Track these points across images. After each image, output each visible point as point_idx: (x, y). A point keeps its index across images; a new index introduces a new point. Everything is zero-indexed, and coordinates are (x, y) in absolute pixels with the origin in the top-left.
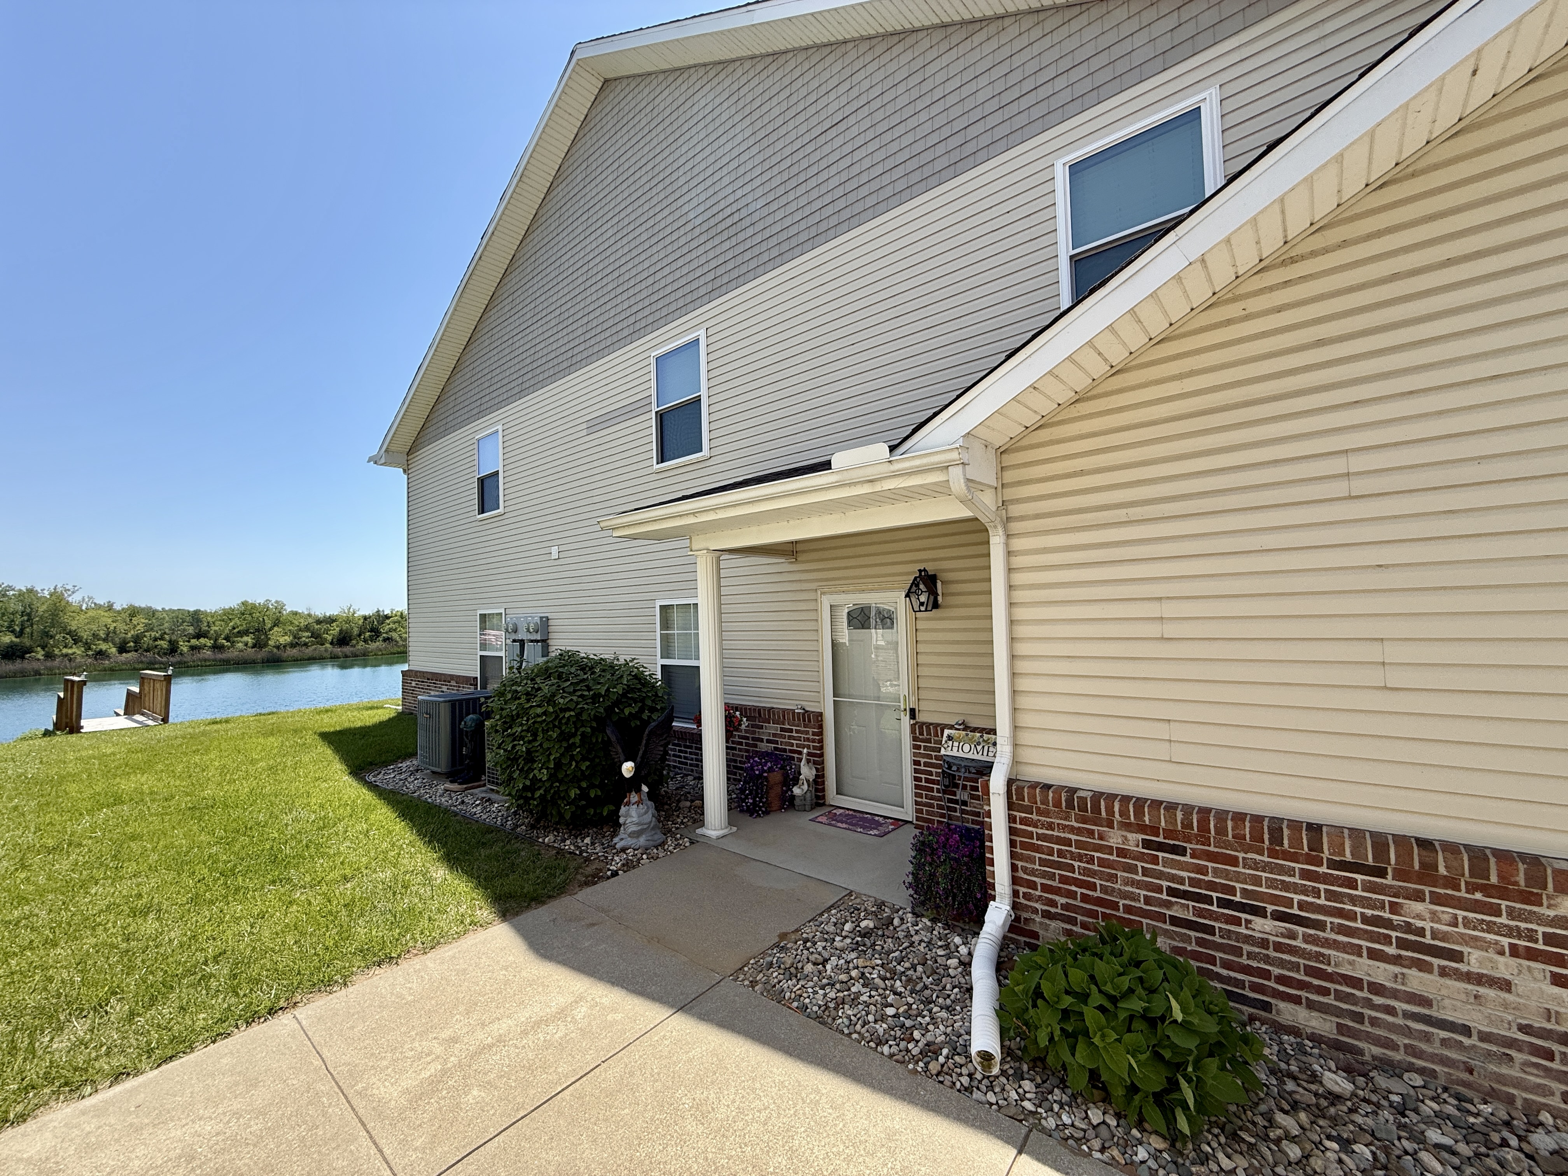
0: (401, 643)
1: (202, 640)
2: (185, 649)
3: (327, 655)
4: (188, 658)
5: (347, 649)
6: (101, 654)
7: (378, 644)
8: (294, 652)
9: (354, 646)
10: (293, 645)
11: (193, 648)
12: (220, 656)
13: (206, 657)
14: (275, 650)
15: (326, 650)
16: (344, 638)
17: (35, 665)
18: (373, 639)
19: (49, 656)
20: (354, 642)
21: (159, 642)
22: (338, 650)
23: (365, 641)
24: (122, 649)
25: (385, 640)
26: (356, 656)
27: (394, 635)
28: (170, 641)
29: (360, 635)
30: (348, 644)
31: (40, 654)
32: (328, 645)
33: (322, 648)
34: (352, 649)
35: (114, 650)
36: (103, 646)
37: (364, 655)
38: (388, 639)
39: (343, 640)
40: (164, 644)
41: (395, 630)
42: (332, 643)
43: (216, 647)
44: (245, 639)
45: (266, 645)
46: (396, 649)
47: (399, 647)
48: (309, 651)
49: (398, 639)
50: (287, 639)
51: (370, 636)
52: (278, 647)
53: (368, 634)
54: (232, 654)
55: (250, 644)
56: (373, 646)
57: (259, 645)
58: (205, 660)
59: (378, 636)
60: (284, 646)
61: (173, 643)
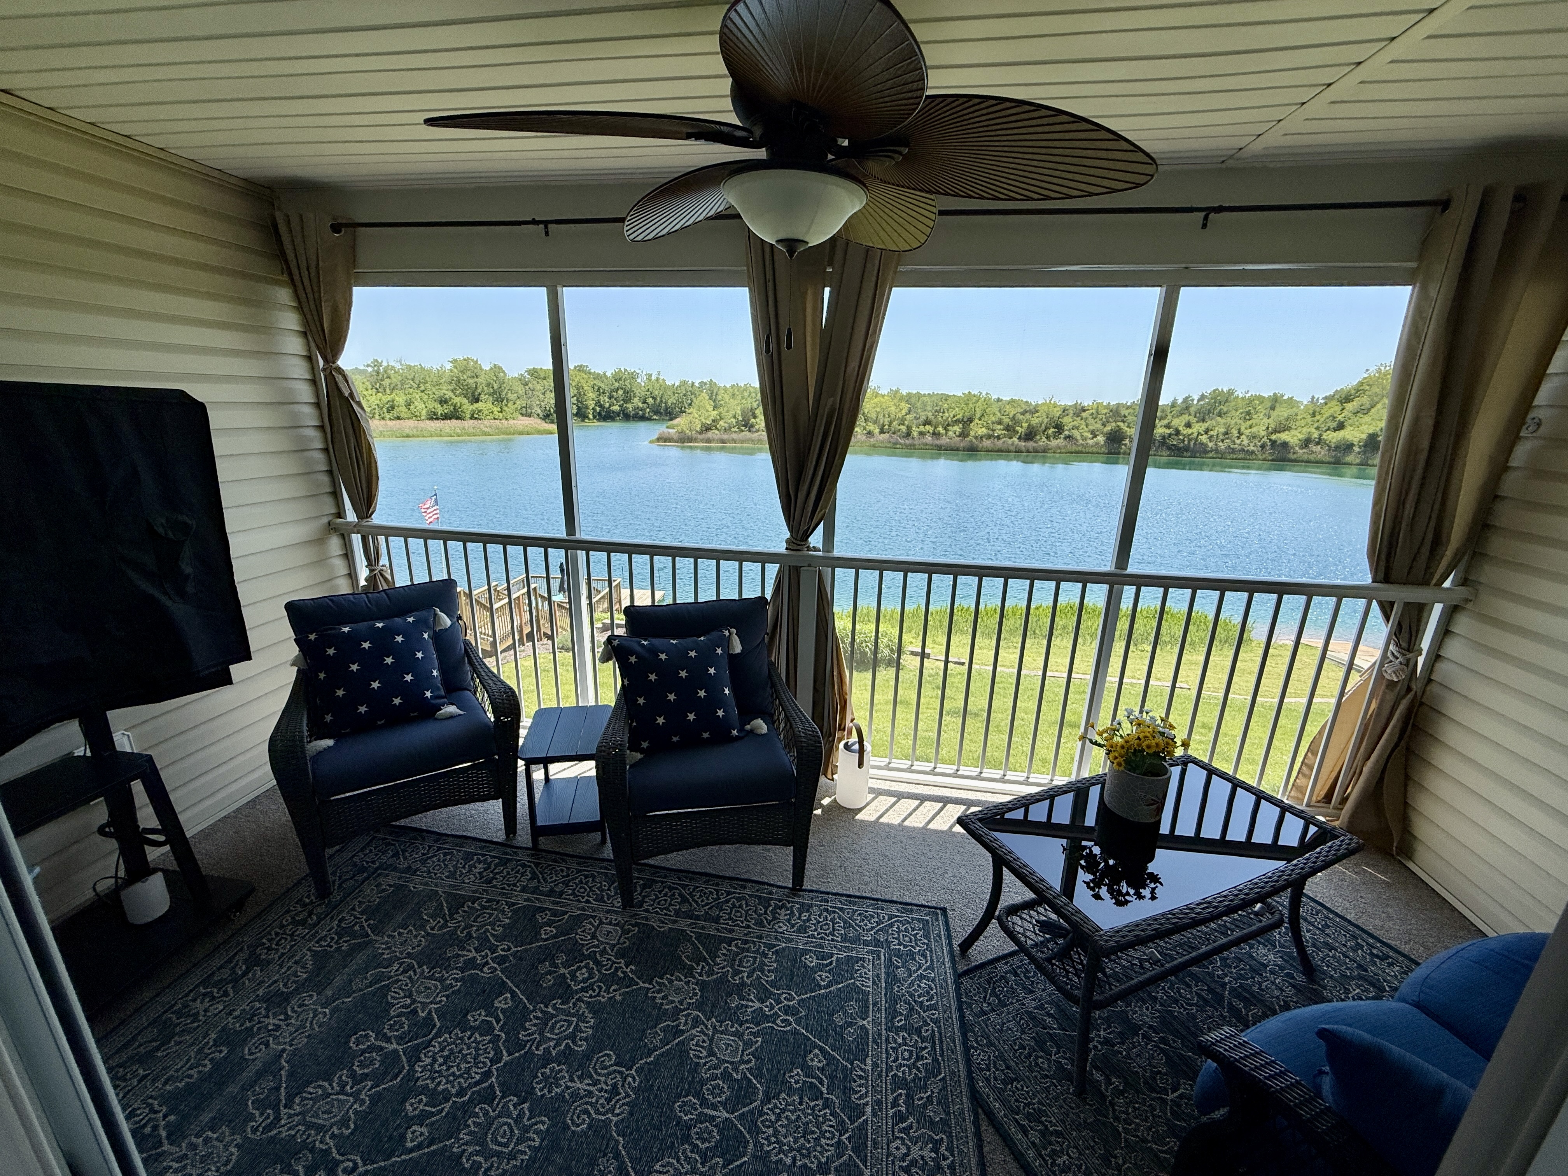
0: (1081, 442)
1: (927, 427)
2: (915, 434)
3: (1012, 448)
4: (916, 442)
5: (1031, 444)
7: (1060, 442)
8: (987, 443)
9: (1036, 442)
10: (989, 437)
11: (921, 434)
12: (938, 442)
13: (928, 442)
14: (974, 440)
15: (1013, 444)
16: (1031, 432)
18: (1055, 436)
20: (1038, 437)
21: (902, 427)
22: (1023, 445)
23: (1048, 438)
24: (882, 431)
25: (1066, 438)
26: (1037, 452)
27: (1076, 433)
29: (1044, 431)
30: (1032, 440)
32: (1016, 439)
33: (1010, 441)
34: (1035, 445)
37: (1044, 451)
38: (1069, 436)
39: (1030, 435)
40: (904, 429)
41: (1077, 428)
42: (1020, 438)
43: (935, 434)
44: (956, 428)
45: (968, 435)
46: (1074, 448)
47: (1078, 446)
48: (1000, 445)
49: (1079, 438)
50: (983, 431)
51: (1053, 433)
52: (976, 438)
53: (1052, 430)
54: (944, 441)
55: (957, 433)
56: (1054, 443)
57: (964, 435)
58: (927, 445)
59: (1060, 434)
60: (981, 438)
61: (909, 428)
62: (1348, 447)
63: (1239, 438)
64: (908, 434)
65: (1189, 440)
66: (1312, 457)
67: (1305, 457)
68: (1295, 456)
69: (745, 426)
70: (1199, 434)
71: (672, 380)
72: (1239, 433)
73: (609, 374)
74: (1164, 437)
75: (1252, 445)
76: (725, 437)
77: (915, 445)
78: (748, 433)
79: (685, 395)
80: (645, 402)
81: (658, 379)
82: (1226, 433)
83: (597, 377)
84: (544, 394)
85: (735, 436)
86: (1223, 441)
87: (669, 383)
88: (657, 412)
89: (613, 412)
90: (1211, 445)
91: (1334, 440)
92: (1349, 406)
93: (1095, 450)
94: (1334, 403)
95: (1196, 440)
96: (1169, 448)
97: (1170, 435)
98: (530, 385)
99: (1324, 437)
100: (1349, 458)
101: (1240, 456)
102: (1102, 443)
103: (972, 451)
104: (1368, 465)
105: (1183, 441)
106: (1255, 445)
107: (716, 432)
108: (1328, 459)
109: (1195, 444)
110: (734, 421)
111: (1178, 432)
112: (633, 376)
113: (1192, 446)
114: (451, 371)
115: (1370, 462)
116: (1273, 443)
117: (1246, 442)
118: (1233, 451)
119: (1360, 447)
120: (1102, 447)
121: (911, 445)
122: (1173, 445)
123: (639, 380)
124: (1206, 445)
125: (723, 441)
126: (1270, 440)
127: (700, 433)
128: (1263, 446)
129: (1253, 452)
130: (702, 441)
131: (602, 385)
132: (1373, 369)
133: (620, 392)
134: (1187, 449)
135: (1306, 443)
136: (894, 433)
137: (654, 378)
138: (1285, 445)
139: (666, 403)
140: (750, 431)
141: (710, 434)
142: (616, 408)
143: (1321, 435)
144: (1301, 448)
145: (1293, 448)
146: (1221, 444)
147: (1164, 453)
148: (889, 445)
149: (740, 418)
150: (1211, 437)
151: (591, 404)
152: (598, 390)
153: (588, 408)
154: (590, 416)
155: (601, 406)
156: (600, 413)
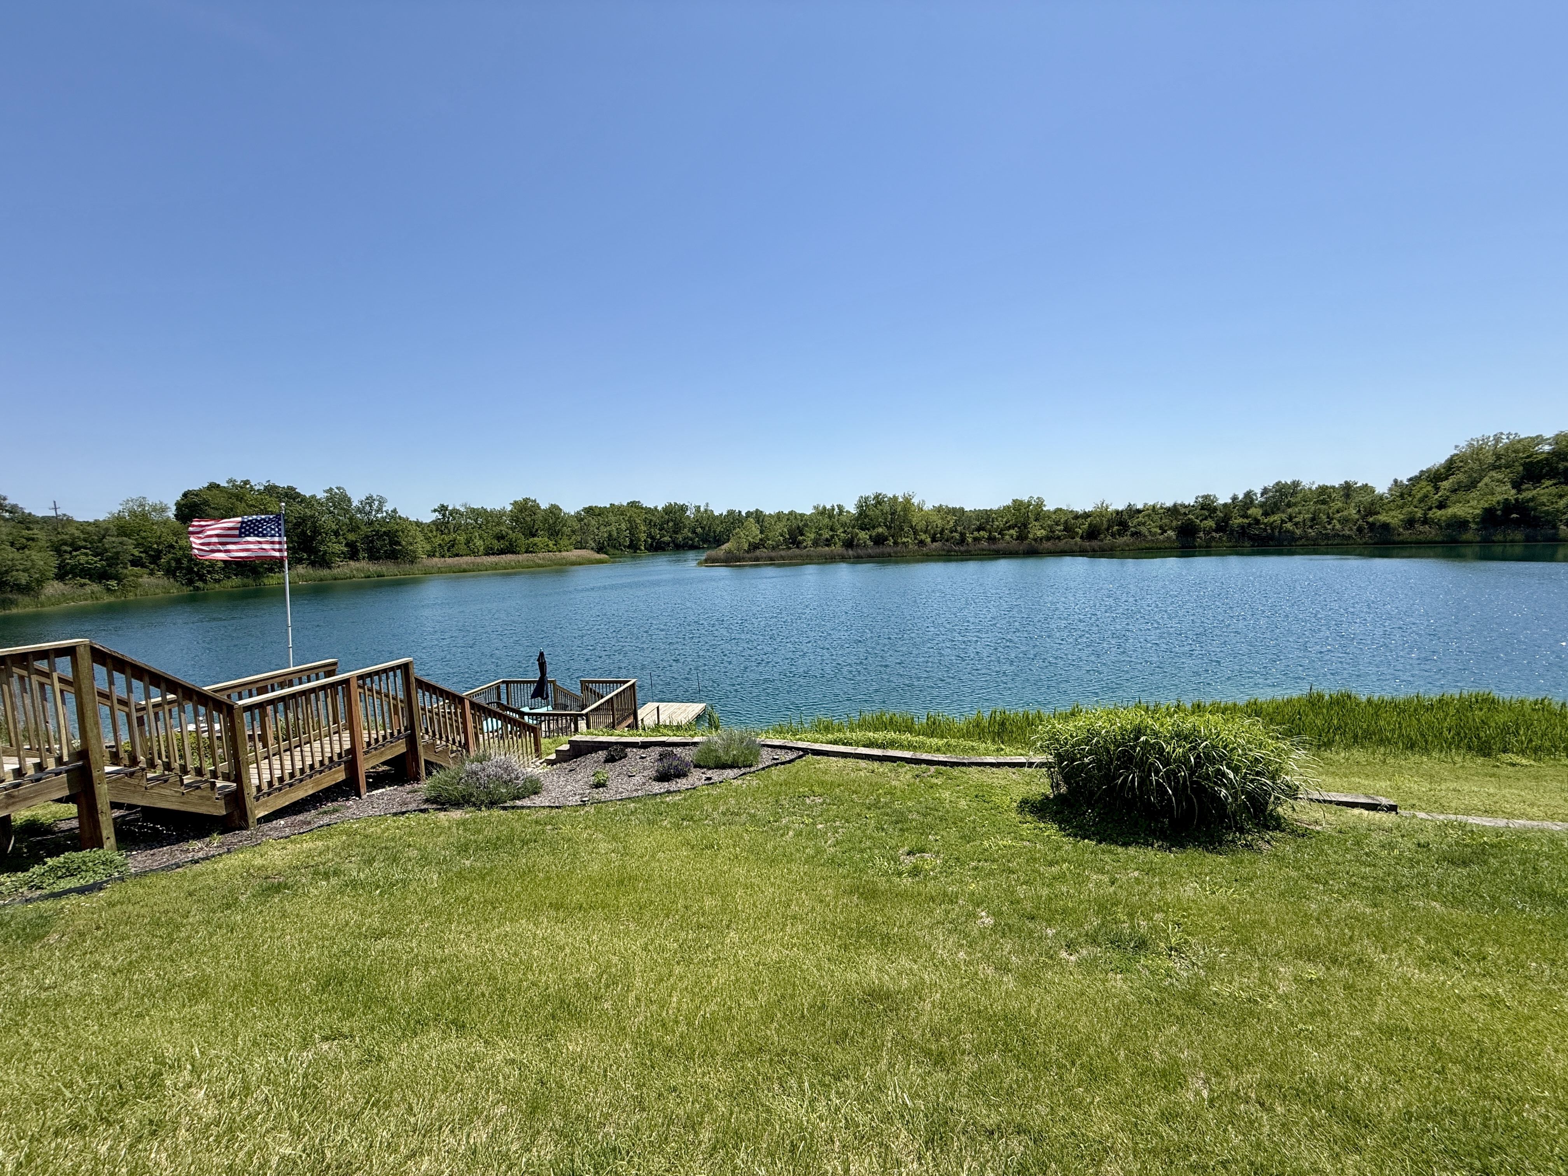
0: (1150, 537)
1: (982, 533)
2: (970, 540)
3: (1077, 548)
4: (971, 548)
5: (1095, 544)
6: (922, 543)
8: (1049, 544)
9: (1102, 540)
10: (1048, 539)
11: (975, 539)
12: (995, 547)
13: (984, 547)
14: (1033, 542)
15: (1076, 544)
16: (1093, 532)
17: (888, 550)
18: (1120, 533)
19: (896, 543)
20: (1102, 536)
21: (954, 534)
22: (1087, 544)
23: (1113, 535)
24: (934, 540)
25: (1133, 535)
26: (1104, 551)
27: (1143, 529)
28: (961, 533)
29: (1108, 530)
30: (1096, 539)
31: (891, 542)
32: (1078, 539)
33: (1072, 541)
34: (1100, 542)
35: (929, 540)
36: (923, 537)
37: (1111, 550)
38: (1136, 533)
39: (1093, 533)
40: (956, 535)
41: (1144, 524)
42: (1082, 537)
43: (991, 539)
44: (1012, 532)
45: (1026, 538)
46: (1144, 545)
47: (1148, 542)
48: (1061, 544)
49: (1147, 533)
50: (1041, 533)
51: (1118, 530)
52: (1035, 540)
53: (1116, 528)
54: (1001, 545)
55: (1015, 537)
56: (1121, 540)
57: (1021, 537)
58: (983, 550)
59: (1126, 531)
60: (1041, 539)
61: (962, 535)
62: (1461, 524)
63: (1330, 523)
64: (963, 540)
65: (1272, 529)
66: (1421, 537)
67: (1414, 537)
68: (1401, 538)
69: (792, 543)
70: (1283, 521)
71: (719, 509)
72: (1328, 517)
73: (660, 508)
74: (1242, 527)
75: (1346, 528)
76: (774, 554)
77: (970, 551)
78: (798, 550)
79: (732, 523)
80: (694, 532)
81: (706, 511)
83: (649, 511)
84: (598, 529)
85: (783, 553)
86: (1311, 527)
87: (716, 513)
88: (705, 541)
89: (664, 543)
90: (1298, 532)
91: (1443, 518)
92: (1445, 484)
93: (1167, 545)
94: (1424, 483)
95: (1281, 528)
96: (1252, 538)
97: (1249, 524)
98: (586, 521)
99: (1430, 514)
100: (1468, 536)
101: (1336, 542)
102: (1174, 537)
103: (1032, 553)
104: (1493, 542)
105: (1265, 530)
106: (1351, 529)
107: (764, 550)
108: (1440, 538)
109: (1280, 532)
110: (781, 538)
111: (1257, 522)
112: (683, 509)
113: (1277, 534)
114: (511, 511)
115: (1494, 538)
116: (1372, 526)
117: (1338, 526)
118: (1327, 537)
119: (1477, 523)
120: (1174, 541)
121: (966, 551)
122: (1256, 535)
123: (688, 513)
124: (1293, 533)
125: (773, 558)
126: (1367, 523)
127: (748, 553)
128: (1360, 530)
129: (1350, 537)
130: (751, 559)
131: (654, 519)
133: (671, 524)
134: (1271, 537)
135: (1410, 523)
136: (947, 541)
137: (702, 509)
138: (1385, 526)
139: (715, 532)
140: (798, 547)
141: (758, 553)
142: (667, 539)
143: (1425, 514)
144: (1405, 528)
145: (1394, 529)
146: (1310, 530)
147: (1246, 544)
148: (944, 553)
149: (788, 537)
150: (1296, 524)
151: (643, 536)
152: (650, 523)
153: (640, 540)
154: (643, 548)
155: (653, 538)
156: (651, 545)
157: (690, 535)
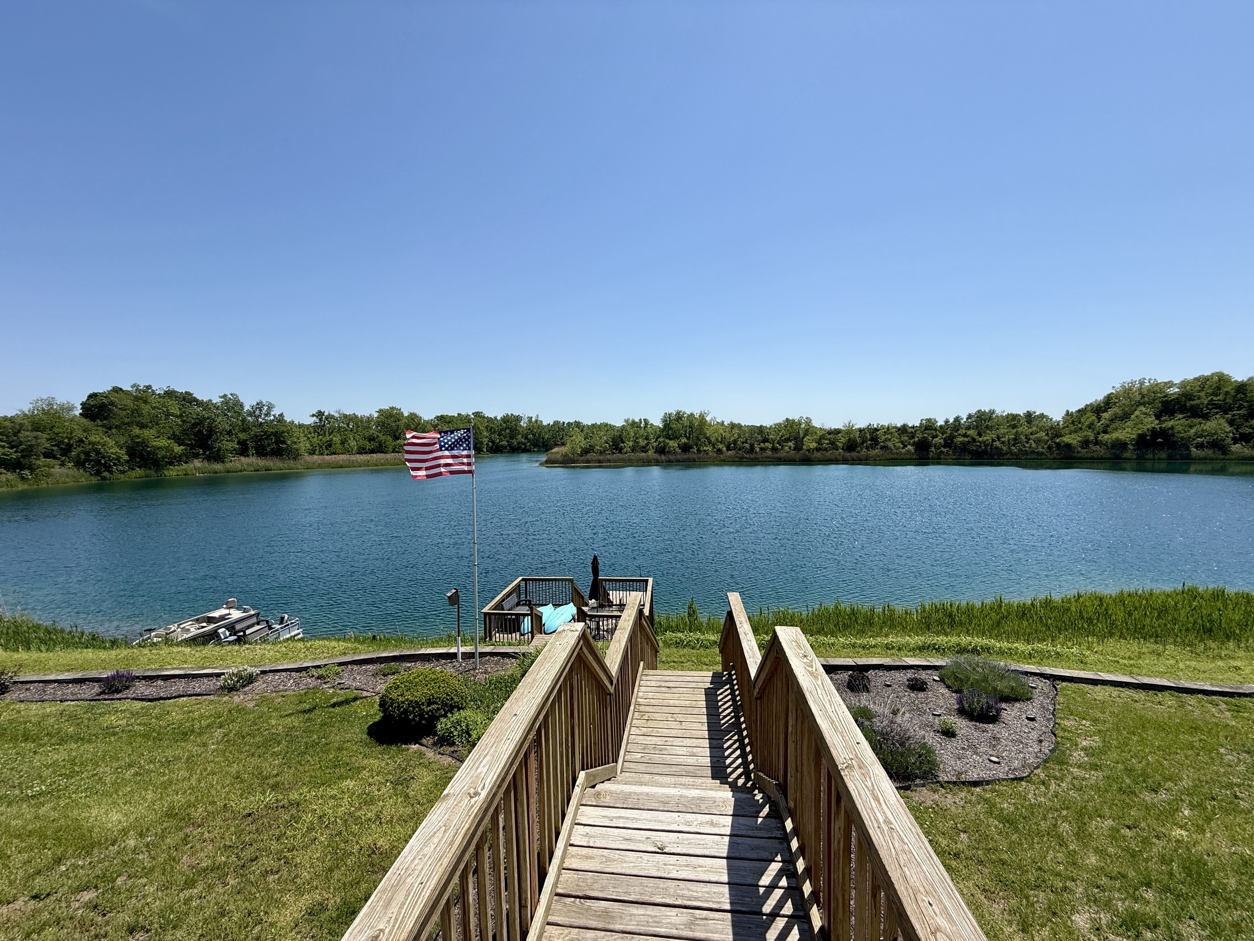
0: (895, 451)
1: (767, 444)
2: (758, 450)
3: (840, 458)
4: (759, 456)
5: (854, 454)
6: (719, 450)
7: (877, 451)
8: (818, 455)
9: (859, 452)
10: (818, 450)
11: (762, 449)
12: (777, 455)
14: (807, 453)
15: (840, 455)
16: (852, 445)
17: (694, 456)
18: (873, 447)
19: (699, 451)
20: (859, 449)
21: (745, 445)
22: (848, 454)
23: (867, 448)
24: (728, 449)
25: (882, 448)
26: (861, 460)
27: (890, 444)
28: (750, 444)
29: (863, 443)
30: (854, 451)
31: (695, 450)
32: (841, 451)
33: (837, 452)
34: (857, 454)
35: (725, 449)
36: (720, 446)
37: (866, 460)
38: (885, 447)
40: (747, 446)
41: (890, 440)
42: (843, 449)
43: (774, 449)
44: (790, 444)
45: (801, 449)
46: (891, 456)
47: (893, 454)
48: (828, 454)
49: (892, 448)
50: (813, 445)
51: (870, 444)
52: (808, 451)
53: (869, 442)
54: (782, 454)
55: (792, 448)
56: (873, 452)
57: (798, 448)
58: (768, 458)
59: (877, 445)
60: (813, 450)
61: (752, 445)
62: (1122, 445)
63: (1028, 443)
64: (752, 449)
65: (986, 446)
66: (1095, 455)
67: (1089, 455)
68: (1080, 455)
69: (616, 449)
70: (993, 441)
71: (548, 420)
72: (1026, 438)
73: (499, 418)
74: (963, 444)
75: (1039, 447)
76: (601, 458)
77: (758, 458)
78: (620, 455)
79: (558, 432)
80: (526, 438)
81: (537, 421)
82: (1015, 439)
83: (490, 420)
85: (608, 457)
86: (1014, 445)
87: (545, 423)
88: (536, 445)
89: (502, 446)
90: (1004, 448)
91: (1110, 441)
92: (1105, 415)
93: (908, 456)
94: (1090, 414)
95: (992, 445)
96: (971, 452)
97: (969, 442)
99: (1100, 438)
100: (1127, 455)
101: (1033, 457)
102: (913, 451)
103: (807, 461)
104: (1146, 459)
105: (980, 447)
106: (1043, 448)
107: (594, 454)
108: (1108, 456)
109: (991, 449)
110: (606, 445)
111: (974, 440)
112: (518, 419)
113: (989, 450)
114: (378, 418)
115: (1146, 457)
116: (1058, 445)
117: (1034, 445)
118: (1026, 453)
119: (1133, 445)
120: (913, 454)
121: (755, 458)
122: (973, 450)
123: (522, 423)
124: (1001, 449)
125: (600, 462)
126: (1055, 443)
127: (581, 456)
128: (1050, 448)
129: (1042, 453)
130: (583, 462)
131: (494, 426)
132: (1118, 386)
133: (508, 431)
134: (985, 452)
135: (1086, 443)
136: (740, 450)
137: (534, 420)
138: (1068, 446)
139: (544, 438)
140: (620, 453)
141: (589, 456)
142: (504, 443)
143: (1096, 438)
144: (1082, 448)
145: (1075, 448)
146: (1013, 448)
147: (967, 457)
148: (737, 459)
149: (611, 444)
150: (1003, 443)
151: (485, 441)
152: (491, 430)
153: (482, 443)
154: (485, 450)
155: (493, 442)
156: (492, 448)
157: (523, 440)
